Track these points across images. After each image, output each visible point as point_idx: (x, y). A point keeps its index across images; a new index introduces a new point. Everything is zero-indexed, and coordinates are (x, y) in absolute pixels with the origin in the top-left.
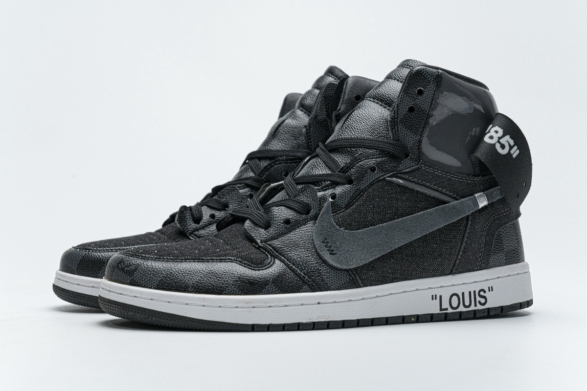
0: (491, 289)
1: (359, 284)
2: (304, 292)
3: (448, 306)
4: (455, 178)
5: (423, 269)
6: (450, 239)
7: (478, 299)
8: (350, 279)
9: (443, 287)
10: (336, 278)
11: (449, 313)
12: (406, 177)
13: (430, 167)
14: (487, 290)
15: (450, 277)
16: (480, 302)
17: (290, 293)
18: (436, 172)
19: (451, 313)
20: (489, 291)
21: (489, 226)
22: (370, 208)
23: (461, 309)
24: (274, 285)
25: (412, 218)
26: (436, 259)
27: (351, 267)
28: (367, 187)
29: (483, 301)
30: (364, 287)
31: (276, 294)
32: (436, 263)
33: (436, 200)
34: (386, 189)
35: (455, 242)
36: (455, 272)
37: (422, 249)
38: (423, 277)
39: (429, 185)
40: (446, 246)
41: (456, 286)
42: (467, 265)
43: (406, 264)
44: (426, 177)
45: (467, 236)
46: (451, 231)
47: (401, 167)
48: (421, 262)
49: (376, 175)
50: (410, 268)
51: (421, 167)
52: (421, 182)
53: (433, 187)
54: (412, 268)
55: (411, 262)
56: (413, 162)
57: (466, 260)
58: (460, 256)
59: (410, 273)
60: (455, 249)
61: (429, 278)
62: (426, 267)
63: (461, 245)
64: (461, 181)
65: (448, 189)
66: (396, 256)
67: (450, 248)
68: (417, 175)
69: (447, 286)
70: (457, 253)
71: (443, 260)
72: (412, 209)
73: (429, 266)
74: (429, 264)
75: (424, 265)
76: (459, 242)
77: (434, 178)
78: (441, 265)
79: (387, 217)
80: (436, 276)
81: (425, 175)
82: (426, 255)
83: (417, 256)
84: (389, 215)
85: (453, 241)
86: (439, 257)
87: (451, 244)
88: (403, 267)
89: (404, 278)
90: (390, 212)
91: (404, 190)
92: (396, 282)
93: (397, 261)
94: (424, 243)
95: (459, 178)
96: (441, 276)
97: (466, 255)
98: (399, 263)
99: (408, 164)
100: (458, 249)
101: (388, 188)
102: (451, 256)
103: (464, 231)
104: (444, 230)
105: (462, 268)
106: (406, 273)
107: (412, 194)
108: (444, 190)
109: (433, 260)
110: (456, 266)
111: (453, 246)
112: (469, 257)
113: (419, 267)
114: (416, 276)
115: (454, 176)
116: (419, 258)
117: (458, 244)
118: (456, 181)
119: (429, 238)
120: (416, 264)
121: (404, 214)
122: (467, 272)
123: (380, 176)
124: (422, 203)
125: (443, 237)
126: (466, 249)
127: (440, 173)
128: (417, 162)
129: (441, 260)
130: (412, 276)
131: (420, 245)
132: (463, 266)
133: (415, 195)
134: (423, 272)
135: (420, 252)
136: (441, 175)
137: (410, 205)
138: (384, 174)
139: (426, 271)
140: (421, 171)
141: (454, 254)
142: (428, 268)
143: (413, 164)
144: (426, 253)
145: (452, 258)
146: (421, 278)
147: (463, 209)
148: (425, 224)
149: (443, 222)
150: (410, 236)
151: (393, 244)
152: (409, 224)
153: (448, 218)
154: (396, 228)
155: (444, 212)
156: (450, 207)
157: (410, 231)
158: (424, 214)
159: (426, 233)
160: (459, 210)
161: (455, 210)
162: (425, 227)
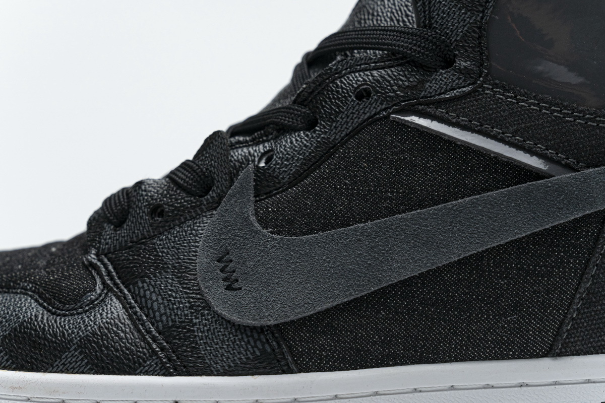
1: (288, 364)
2: (147, 373)
4: (576, 118)
5: (468, 337)
6: (546, 267)
8: (263, 351)
9: (527, 385)
10: (228, 345)
12: (441, 111)
13: (506, 90)
15: (547, 362)
17: (114, 373)
18: (523, 101)
22: (345, 184)
24: (81, 353)
25: (440, 210)
26: (505, 315)
27: (265, 322)
28: (347, 135)
30: (300, 372)
31: (83, 373)
32: (506, 326)
33: (517, 170)
34: (388, 142)
35: (560, 275)
36: (563, 350)
37: (467, 289)
38: (469, 358)
39: (499, 133)
40: (533, 284)
41: (564, 386)
42: (598, 334)
43: (421, 323)
44: (492, 114)
45: (598, 262)
46: (553, 249)
47: (427, 88)
48: (463, 321)
49: (369, 107)
50: (433, 335)
51: (484, 89)
52: (478, 126)
53: (508, 137)
54: (437, 333)
55: (436, 319)
56: (461, 78)
57: (595, 322)
58: (574, 311)
59: (432, 346)
60: (561, 293)
61: (486, 361)
62: (477, 334)
63: (577, 284)
64: (591, 125)
65: (551, 143)
66: (396, 304)
67: (544, 290)
68: (468, 108)
69: (539, 384)
70: (565, 304)
71: (523, 320)
72: (448, 189)
73: (484, 331)
74: (484, 326)
75: (472, 329)
76: (573, 276)
77: (515, 117)
78: (520, 330)
79: (384, 207)
80: (506, 359)
81: (491, 109)
82: (476, 305)
83: (451, 306)
84: (389, 204)
85: (556, 272)
86: (512, 310)
87: (550, 280)
88: (412, 329)
89: (415, 356)
90: (393, 195)
91: (432, 143)
92: (393, 366)
93: (396, 315)
94: (474, 274)
95: (588, 118)
96: (522, 358)
97: (593, 310)
98: (402, 319)
99: (446, 82)
100: (568, 294)
101: (394, 139)
102: (549, 311)
103: (590, 249)
104: (531, 245)
105: (583, 343)
106: (421, 344)
107: (453, 154)
108: (539, 147)
109: (495, 318)
110: (565, 337)
111: (555, 285)
112: (601, 316)
113: (456, 332)
114: (450, 354)
115: (572, 113)
116: (457, 311)
117: (568, 281)
118: (577, 125)
119: (488, 264)
120: (449, 326)
121: (426, 201)
122: (597, 353)
123: (378, 110)
124: (477, 176)
125: (527, 262)
126: (592, 294)
127: (534, 104)
128: (472, 78)
129: (517, 319)
130: (440, 354)
131: (460, 279)
132: (586, 336)
133: (460, 156)
134: (469, 345)
135: (460, 296)
136: (537, 110)
137: (445, 180)
138: (387, 106)
139: (478, 344)
140: (481, 100)
141: (556, 306)
142: (481, 337)
143: (461, 81)
144: (478, 298)
145: (550, 314)
146: (465, 361)
147: (588, 195)
148: (476, 228)
149: (525, 225)
150: (434, 255)
151: (385, 271)
152: (432, 226)
153: (542, 215)
154: (397, 233)
155: (530, 199)
156: (547, 188)
157: (435, 244)
158: (473, 203)
159: (476, 250)
160: (576, 195)
161: (562, 195)
162: (475, 234)
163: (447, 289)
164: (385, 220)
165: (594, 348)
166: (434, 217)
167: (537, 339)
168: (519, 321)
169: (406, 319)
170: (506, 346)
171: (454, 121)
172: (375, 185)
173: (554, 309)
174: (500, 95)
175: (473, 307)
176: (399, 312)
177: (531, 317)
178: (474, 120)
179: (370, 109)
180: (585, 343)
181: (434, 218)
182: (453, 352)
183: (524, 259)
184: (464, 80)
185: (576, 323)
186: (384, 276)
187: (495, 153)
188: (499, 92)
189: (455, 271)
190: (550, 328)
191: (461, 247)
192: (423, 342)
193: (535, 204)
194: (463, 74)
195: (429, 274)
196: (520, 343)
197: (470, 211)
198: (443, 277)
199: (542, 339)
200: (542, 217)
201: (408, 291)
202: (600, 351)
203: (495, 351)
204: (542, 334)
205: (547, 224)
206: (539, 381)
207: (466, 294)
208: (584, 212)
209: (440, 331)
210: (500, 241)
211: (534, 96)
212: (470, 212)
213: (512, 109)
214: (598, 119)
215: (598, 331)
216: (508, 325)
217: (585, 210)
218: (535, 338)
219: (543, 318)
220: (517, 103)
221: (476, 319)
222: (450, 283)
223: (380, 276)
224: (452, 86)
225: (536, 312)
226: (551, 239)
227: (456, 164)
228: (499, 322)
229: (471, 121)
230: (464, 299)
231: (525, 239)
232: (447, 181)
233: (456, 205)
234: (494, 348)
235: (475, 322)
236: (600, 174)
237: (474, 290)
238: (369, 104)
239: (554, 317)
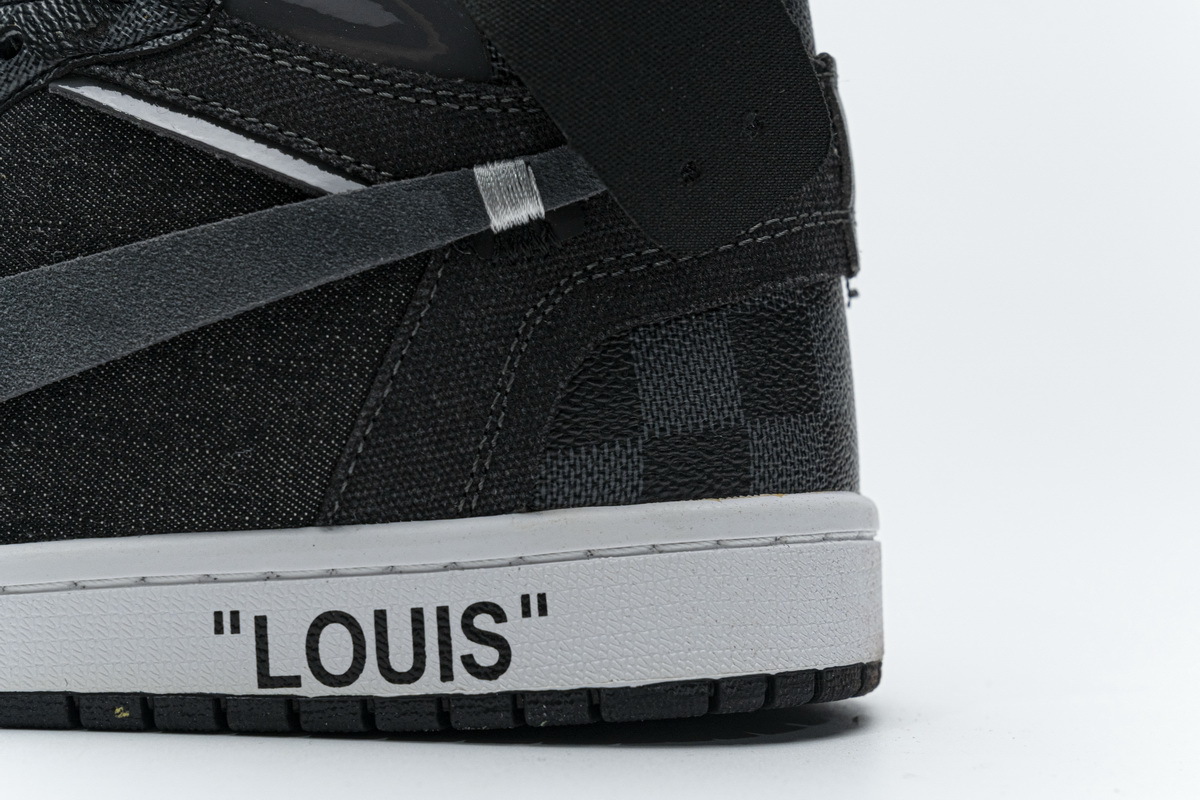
0: (536, 605)
3: (302, 668)
4: (377, 88)
5: (167, 489)
6: (307, 359)
7: (461, 645)
9: (278, 578)
11: (307, 701)
12: (134, 76)
13: (253, 38)
14: (512, 609)
15: (311, 535)
16: (469, 662)
18: (282, 57)
19: (319, 700)
20: (526, 613)
21: (553, 316)
23: (371, 684)
25: (118, 257)
26: (231, 448)
29: (487, 656)
32: (234, 468)
33: (265, 184)
34: (45, 134)
35: (331, 376)
36: (344, 514)
37: (165, 401)
38: (172, 527)
39: (235, 115)
40: (284, 392)
41: (344, 579)
42: (406, 485)
43: (83, 464)
44: (224, 81)
45: (404, 352)
46: (321, 328)
47: (112, 34)
48: (158, 459)
49: (15, 70)
50: (105, 484)
51: (215, 35)
52: (198, 102)
53: (250, 123)
54: (112, 482)
55: (109, 455)
56: (172, 14)
57: (397, 461)
58: (358, 443)
59: (104, 506)
60: (332, 408)
61: (203, 533)
62: (183, 483)
63: (364, 393)
64: (404, 102)
65: (327, 135)
66: (38, 428)
67: (303, 402)
68: (183, 69)
69: (299, 574)
70: (341, 429)
71: (265, 457)
72: (142, 219)
73: (195, 477)
74: (195, 469)
75: (174, 474)
76: (355, 378)
77: (264, 86)
78: (259, 476)
79: (28, 252)
80: (240, 529)
81: (223, 72)
82: (180, 430)
83: (136, 433)
84: (39, 247)
85: (325, 370)
86: (244, 440)
87: (314, 385)
88: (67, 474)
89: (74, 525)
90: (46, 230)
91: (119, 135)
92: (35, 541)
93: (39, 449)
94: (178, 374)
95: (400, 88)
96: (269, 528)
97: (394, 440)
98: (49, 456)
99: (146, 23)
100: (346, 411)
101: (55, 128)
102: (310, 441)
103: (392, 328)
104: (283, 320)
105: (379, 500)
106: (83, 502)
107: (153, 156)
108: (306, 142)
109: (215, 455)
110: (344, 488)
111: (323, 393)
112: (409, 451)
113: (145, 480)
114: (137, 520)
115: (372, 79)
116: (146, 441)
117: (346, 387)
118: (378, 102)
119: (204, 355)
120: (132, 468)
121: (102, 240)
122: (407, 519)
123: (31, 76)
124: (194, 195)
125: (274, 352)
126: (393, 410)
127: (302, 63)
128: (192, 14)
129: (254, 456)
130: (119, 519)
131: (154, 383)
132: (383, 488)
133: (167, 159)
134: (170, 504)
135: (152, 414)
136: (306, 73)
137: (137, 202)
138: (45, 68)
139: (185, 500)
140: (207, 54)
141: (323, 431)
142: (189, 489)
143: (172, 20)
144: (184, 418)
145: (313, 448)
146: (166, 533)
147: (383, 228)
148: (179, 289)
149: (265, 283)
150: (103, 339)
151: (17, 368)
152: (103, 286)
153: (298, 264)
154: (41, 298)
155: (277, 237)
156: (309, 215)
157: (106, 318)
158: (177, 243)
159: (177, 330)
160: (361, 229)
161: (335, 229)
162: (177, 299)
163: (129, 401)
164: (22, 276)
165: (400, 509)
166: (106, 268)
167: (290, 492)
168: (257, 459)
169: (56, 455)
170: (237, 506)
171: (154, 93)
172: (16, 212)
173: (319, 437)
174: (243, 45)
175: (175, 434)
176: (42, 444)
177: (279, 452)
178: (192, 91)
179: (17, 73)
180: (383, 501)
181: (106, 272)
182: (141, 517)
183: (268, 347)
184: (177, 18)
185: (364, 463)
186: (13, 377)
187: (221, 152)
188: (241, 40)
189: (145, 368)
190: (314, 472)
191: (152, 324)
192: (87, 498)
193: (286, 246)
194: (175, 7)
195: (99, 374)
196: (261, 500)
197: (170, 258)
198: (123, 379)
199: (301, 493)
200: (298, 270)
201: (62, 404)
202: (411, 516)
203: (218, 514)
204: (299, 483)
205: (306, 282)
206: (298, 570)
207: (162, 410)
208: (376, 260)
209: (117, 478)
210: (219, 313)
211: (303, 49)
212: (170, 260)
213: (261, 72)
214: (418, 89)
215: (405, 480)
216: (238, 467)
217: (377, 257)
218: (286, 490)
219: (300, 454)
220: (272, 61)
221: (180, 455)
222: (136, 390)
223: (7, 376)
224: (155, 30)
225: (288, 443)
226: (319, 310)
227: (158, 173)
228: (221, 460)
229: (186, 95)
230: (159, 419)
231: (271, 310)
232: (140, 204)
233: (146, 248)
234: (214, 509)
235: (179, 462)
236: (410, 190)
237: (176, 402)
238: (15, 64)
239: (320, 453)
